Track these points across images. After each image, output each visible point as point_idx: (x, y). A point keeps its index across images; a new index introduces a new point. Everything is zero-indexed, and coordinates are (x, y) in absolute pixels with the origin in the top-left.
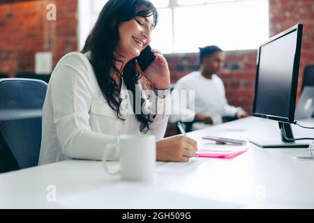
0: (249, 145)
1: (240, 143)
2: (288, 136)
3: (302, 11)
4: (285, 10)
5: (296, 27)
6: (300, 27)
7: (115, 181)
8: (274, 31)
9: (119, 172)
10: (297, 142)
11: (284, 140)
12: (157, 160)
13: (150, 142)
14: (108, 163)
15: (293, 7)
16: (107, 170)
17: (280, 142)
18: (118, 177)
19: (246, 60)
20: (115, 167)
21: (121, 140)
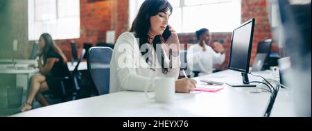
0: (225, 86)
1: (220, 84)
2: (246, 80)
3: (258, 11)
4: (249, 10)
5: (251, 20)
6: (254, 20)
7: (152, 103)
8: (243, 21)
9: (154, 98)
10: (251, 84)
11: (244, 83)
12: (176, 92)
13: (172, 81)
14: (148, 93)
15: (253, 9)
16: (147, 96)
17: (242, 84)
18: (153, 101)
19: (228, 38)
20: (152, 95)
21: (156, 80)
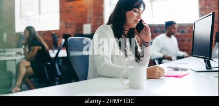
0: (190, 71)
1: (185, 70)
2: (209, 66)
3: (214, 6)
4: (206, 5)
5: (211, 13)
6: (214, 13)
7: (126, 89)
8: (201, 15)
9: (129, 85)
10: (213, 69)
11: (207, 68)
13: (144, 68)
14: (123, 80)
15: (210, 4)
16: (122, 83)
17: (205, 70)
18: (128, 87)
19: (188, 28)
20: (127, 82)
21: (130, 69)
